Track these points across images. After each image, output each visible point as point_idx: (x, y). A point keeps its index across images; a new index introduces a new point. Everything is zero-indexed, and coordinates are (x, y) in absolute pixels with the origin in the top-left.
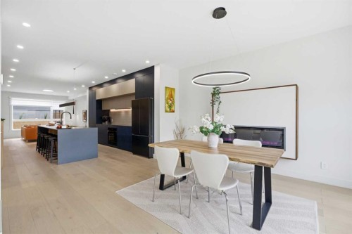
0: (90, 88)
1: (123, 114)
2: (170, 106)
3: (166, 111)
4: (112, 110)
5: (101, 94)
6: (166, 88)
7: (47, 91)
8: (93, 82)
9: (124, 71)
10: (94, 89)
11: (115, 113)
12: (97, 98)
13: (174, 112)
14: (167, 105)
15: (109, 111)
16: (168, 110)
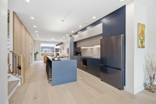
0: (71, 36)
1: (89, 50)
2: (142, 42)
3: (139, 47)
4: (82, 48)
5: (76, 38)
6: (139, 24)
7: (53, 40)
8: (73, 32)
9: (94, 18)
10: (73, 36)
11: (84, 49)
12: (74, 41)
13: (144, 47)
14: (139, 41)
15: (80, 48)
16: (140, 45)
